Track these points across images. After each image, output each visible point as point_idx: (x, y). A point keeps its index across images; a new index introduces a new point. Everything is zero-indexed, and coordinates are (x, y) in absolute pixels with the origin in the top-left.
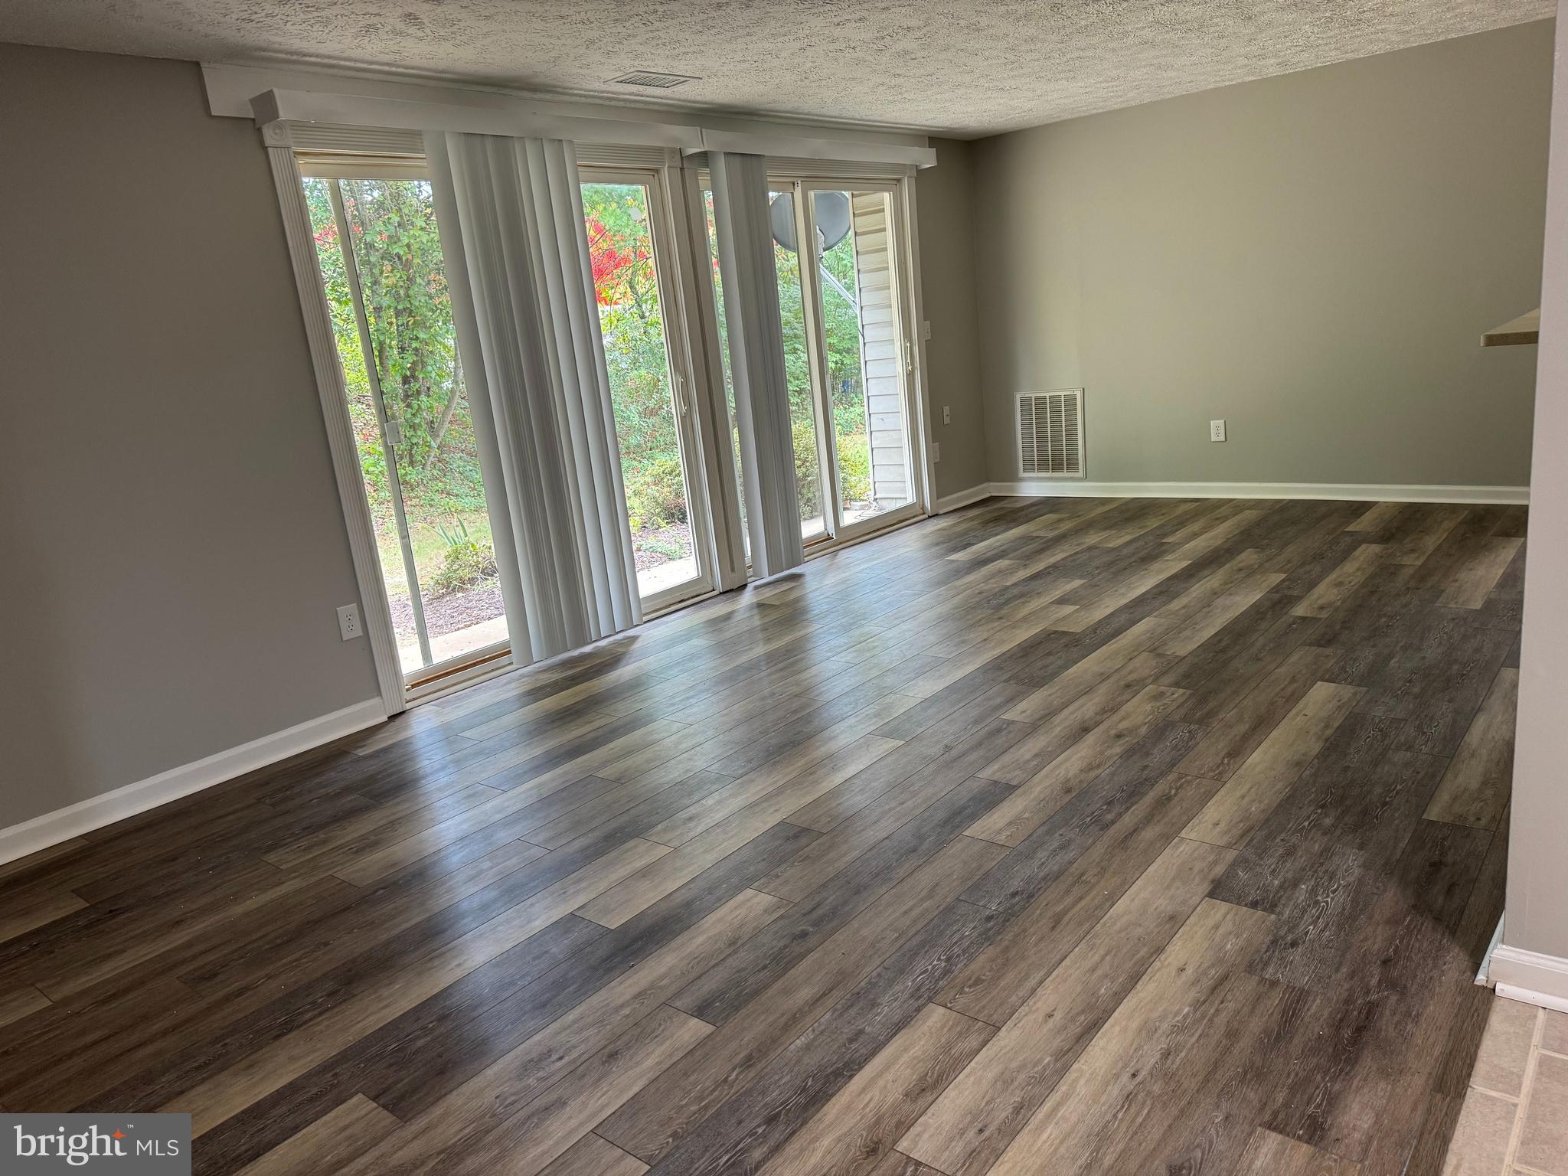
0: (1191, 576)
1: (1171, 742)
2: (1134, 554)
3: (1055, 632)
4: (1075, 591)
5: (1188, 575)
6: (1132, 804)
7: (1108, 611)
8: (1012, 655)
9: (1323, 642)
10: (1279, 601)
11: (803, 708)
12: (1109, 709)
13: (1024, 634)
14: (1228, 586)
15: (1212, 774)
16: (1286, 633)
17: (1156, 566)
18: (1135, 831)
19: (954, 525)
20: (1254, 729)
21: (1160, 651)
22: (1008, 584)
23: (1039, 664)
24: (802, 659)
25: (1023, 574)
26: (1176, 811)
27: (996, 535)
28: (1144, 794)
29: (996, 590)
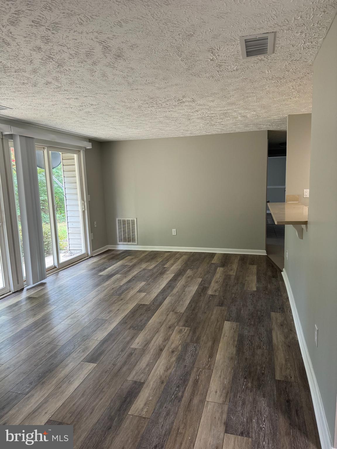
0: (176, 280)
1: (190, 353)
2: (157, 272)
3: (141, 305)
4: (143, 287)
5: (175, 279)
6: (186, 386)
7: (156, 295)
8: (129, 316)
9: (220, 305)
10: (203, 289)
11: (52, 350)
12: (166, 339)
13: (131, 306)
14: (188, 283)
15: (207, 367)
16: (209, 301)
17: (165, 276)
18: (191, 400)
19: (99, 261)
20: (214, 344)
21: (175, 311)
22: (121, 284)
23: (139, 320)
24: (49, 324)
25: (125, 280)
26: (201, 387)
27: (113, 264)
28: (188, 380)
29: (118, 287)
